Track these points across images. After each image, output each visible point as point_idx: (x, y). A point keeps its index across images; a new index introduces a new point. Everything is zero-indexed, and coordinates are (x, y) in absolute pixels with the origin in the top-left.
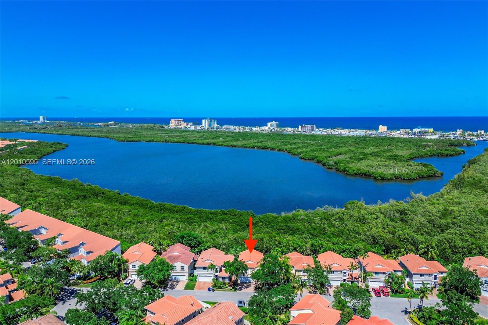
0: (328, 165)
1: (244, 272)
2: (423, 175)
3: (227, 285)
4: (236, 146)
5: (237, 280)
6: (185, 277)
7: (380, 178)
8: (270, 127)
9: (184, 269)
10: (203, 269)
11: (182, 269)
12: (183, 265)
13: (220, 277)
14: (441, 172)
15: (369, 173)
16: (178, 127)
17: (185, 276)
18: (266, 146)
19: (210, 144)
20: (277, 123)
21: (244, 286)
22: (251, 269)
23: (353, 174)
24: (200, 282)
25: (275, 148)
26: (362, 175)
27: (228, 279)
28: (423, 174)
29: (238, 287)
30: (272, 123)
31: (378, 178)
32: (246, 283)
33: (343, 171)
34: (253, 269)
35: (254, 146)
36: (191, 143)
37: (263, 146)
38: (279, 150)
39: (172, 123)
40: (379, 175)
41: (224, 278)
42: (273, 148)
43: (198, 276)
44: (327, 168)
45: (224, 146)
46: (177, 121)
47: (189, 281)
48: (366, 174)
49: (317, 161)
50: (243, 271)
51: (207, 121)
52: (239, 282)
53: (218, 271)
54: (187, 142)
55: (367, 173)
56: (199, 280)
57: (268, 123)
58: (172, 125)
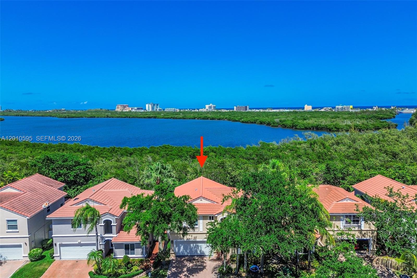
0: (274, 123)
1: (185, 224)
2: (378, 127)
3: (135, 268)
4: (177, 118)
5: (166, 252)
6: (22, 249)
7: (336, 129)
8: (208, 108)
9: (15, 227)
10: (70, 226)
11: (10, 227)
12: (13, 216)
13: (119, 246)
14: (395, 124)
15: (321, 126)
16: (123, 111)
17: (20, 246)
18: (206, 117)
19: (151, 118)
20: (214, 105)
21: (185, 269)
22: (204, 217)
23: (303, 128)
24: (64, 261)
25: (215, 118)
26: (313, 129)
27: (140, 250)
28: (378, 125)
29: (169, 273)
30: (209, 105)
31: (332, 129)
32: (191, 259)
33: (291, 126)
34: (211, 218)
35: (194, 117)
36: (132, 118)
37: (203, 117)
38: (219, 119)
39: (118, 108)
40: (334, 126)
41: (129, 247)
42: (213, 118)
43: (58, 244)
44: (273, 126)
45: (165, 118)
46: (122, 106)
47: (32, 261)
48: (317, 127)
49: (260, 123)
50: (181, 223)
51: (150, 105)
52: (172, 257)
53: (114, 229)
54: (128, 116)
55: (318, 125)
56: (60, 256)
57: (206, 106)
58: (118, 110)
